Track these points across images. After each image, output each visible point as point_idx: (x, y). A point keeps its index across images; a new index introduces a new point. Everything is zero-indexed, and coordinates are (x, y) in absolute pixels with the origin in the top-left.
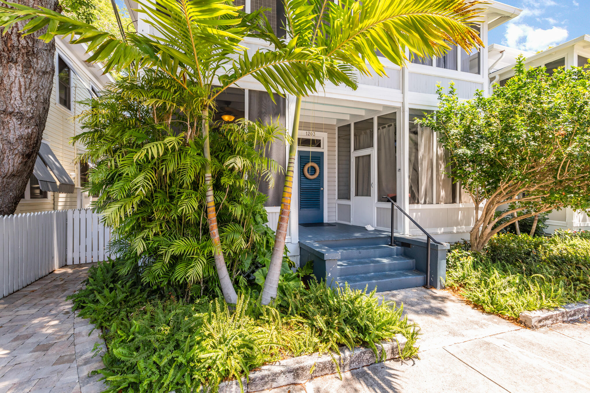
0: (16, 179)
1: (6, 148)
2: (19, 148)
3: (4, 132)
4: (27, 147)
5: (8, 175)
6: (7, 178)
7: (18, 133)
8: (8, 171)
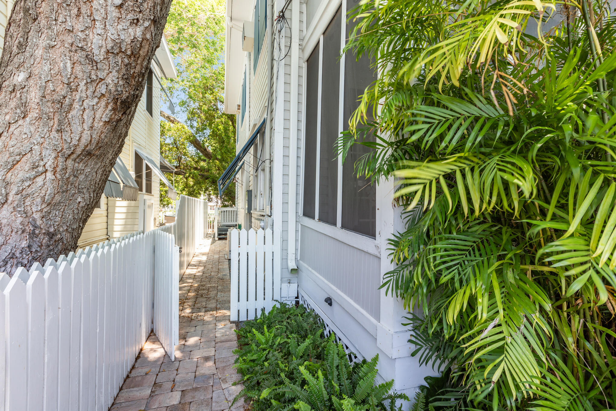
0: (91, 163)
1: (80, 75)
2: (109, 80)
3: (79, 27)
4: (126, 79)
5: (79, 151)
6: (75, 160)
7: (112, 33)
8: (79, 140)
